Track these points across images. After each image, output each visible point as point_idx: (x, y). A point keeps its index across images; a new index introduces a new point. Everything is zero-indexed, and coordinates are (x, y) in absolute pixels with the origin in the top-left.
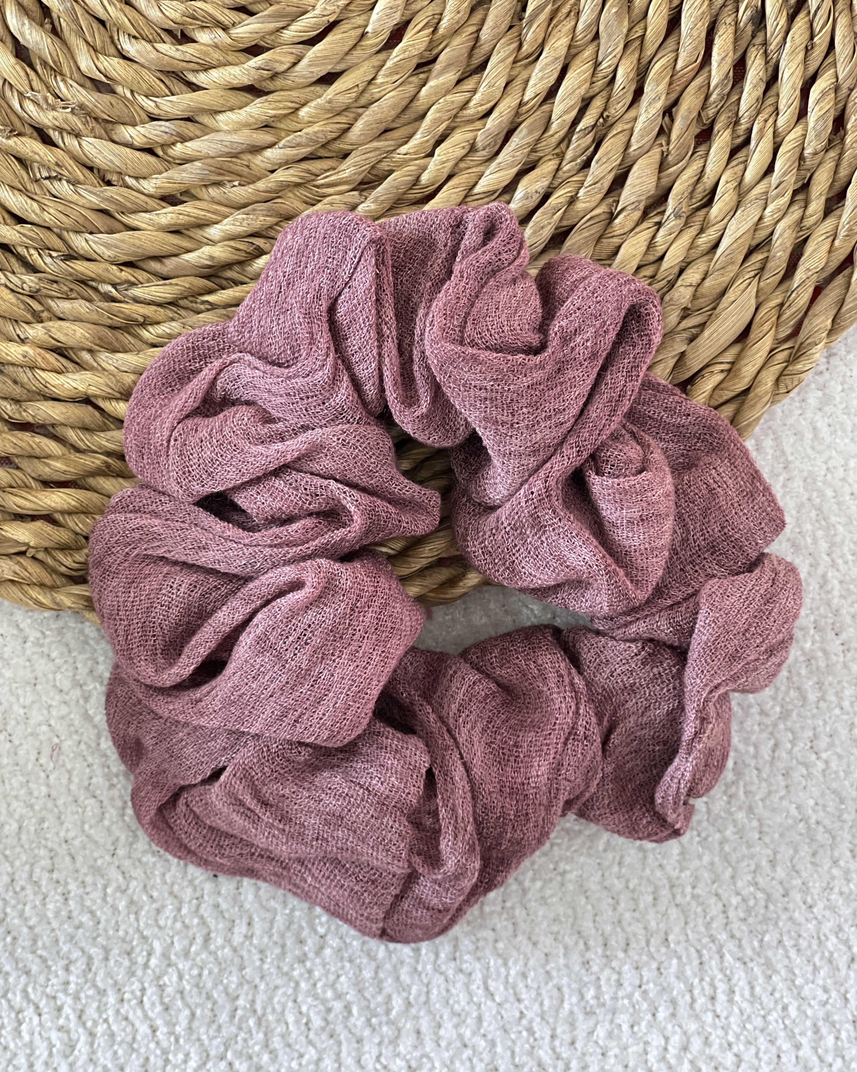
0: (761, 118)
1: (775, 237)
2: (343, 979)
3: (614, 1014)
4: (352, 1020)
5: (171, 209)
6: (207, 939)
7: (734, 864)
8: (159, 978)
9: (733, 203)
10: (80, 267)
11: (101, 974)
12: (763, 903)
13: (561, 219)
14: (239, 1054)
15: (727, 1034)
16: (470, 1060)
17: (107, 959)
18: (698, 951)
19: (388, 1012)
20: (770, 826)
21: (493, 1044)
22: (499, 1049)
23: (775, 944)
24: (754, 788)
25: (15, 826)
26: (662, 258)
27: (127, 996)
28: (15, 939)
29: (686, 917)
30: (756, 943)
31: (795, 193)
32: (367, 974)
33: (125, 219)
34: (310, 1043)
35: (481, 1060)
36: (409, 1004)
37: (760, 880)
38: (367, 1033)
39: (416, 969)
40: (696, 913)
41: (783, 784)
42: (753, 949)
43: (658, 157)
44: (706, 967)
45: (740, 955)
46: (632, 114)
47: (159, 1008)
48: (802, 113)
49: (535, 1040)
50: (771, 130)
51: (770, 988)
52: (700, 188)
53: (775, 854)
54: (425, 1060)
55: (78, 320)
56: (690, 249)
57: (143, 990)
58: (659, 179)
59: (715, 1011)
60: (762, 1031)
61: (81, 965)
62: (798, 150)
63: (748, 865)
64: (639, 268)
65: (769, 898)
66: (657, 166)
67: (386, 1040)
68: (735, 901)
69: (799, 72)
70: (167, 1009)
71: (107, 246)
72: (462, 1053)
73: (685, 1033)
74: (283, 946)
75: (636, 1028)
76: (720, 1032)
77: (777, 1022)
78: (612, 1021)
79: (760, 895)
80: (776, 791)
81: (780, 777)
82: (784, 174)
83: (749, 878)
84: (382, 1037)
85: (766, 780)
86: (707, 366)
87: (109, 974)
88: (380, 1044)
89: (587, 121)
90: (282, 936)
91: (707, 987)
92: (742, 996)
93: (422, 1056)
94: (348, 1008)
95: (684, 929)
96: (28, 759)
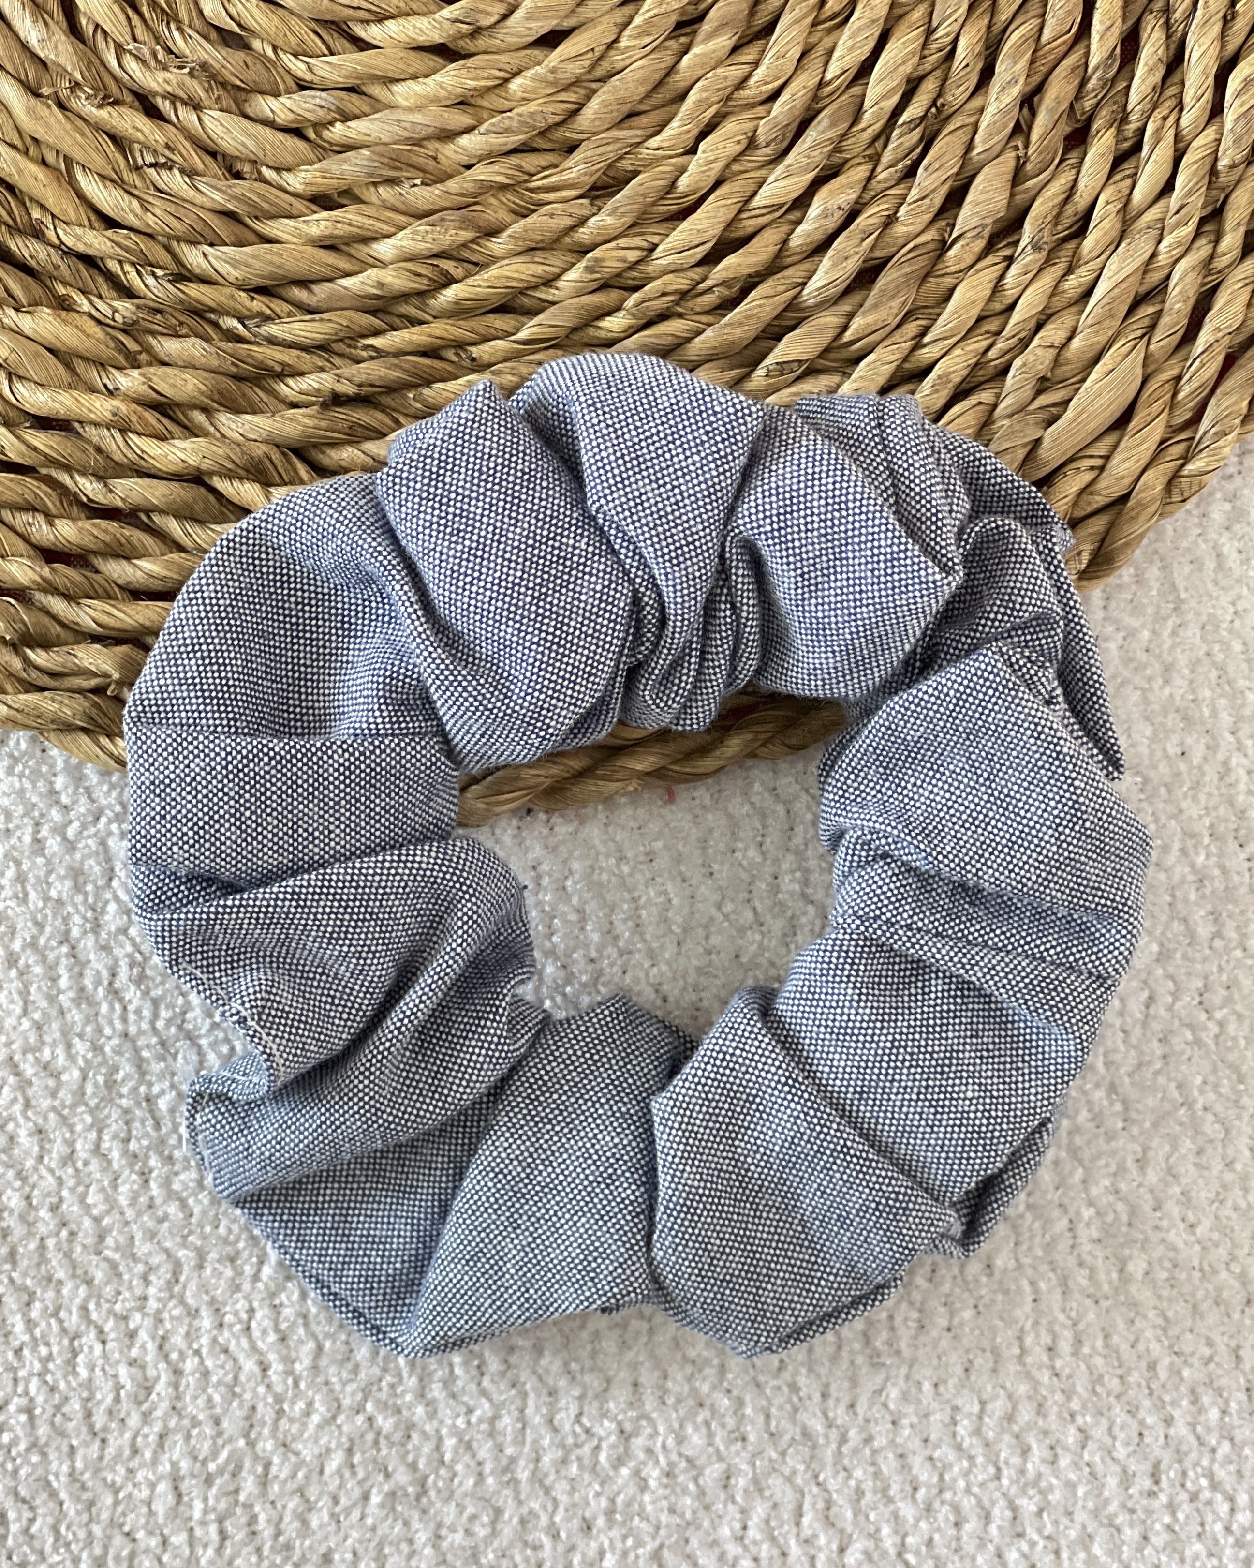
0: (1158, 115)
1: (1172, 283)
3: (911, 1366)
5: (325, 214)
7: (1087, 1163)
8: (273, 1295)
9: (1115, 233)
10: (194, 291)
11: (193, 1286)
12: (1125, 1218)
13: (873, 248)
14: (383, 1406)
15: (1069, 1399)
16: (707, 1424)
17: (201, 1267)
18: (1032, 1283)
20: (1138, 1111)
21: (740, 1403)
22: (748, 1411)
23: (1139, 1276)
24: (1117, 1057)
25: (76, 1074)
26: (1012, 307)
27: (228, 1318)
28: (72, 1234)
29: (1018, 1235)
30: (1115, 1275)
31: (1203, 221)
33: (259, 227)
34: (484, 1393)
35: (723, 1426)
37: (1123, 1186)
38: (563, 1382)
40: (1030, 1229)
41: (1159, 1052)
42: (1110, 1283)
43: (1012, 164)
44: (1043, 1306)
45: (1091, 1290)
46: (976, 103)
47: (272, 1337)
48: (1217, 110)
49: (800, 1399)
50: (1172, 132)
51: (1132, 1338)
52: (1070, 210)
53: (1145, 1151)
54: (644, 1423)
55: (190, 366)
56: (1052, 295)
57: (251, 1311)
58: (1012, 195)
59: (1053, 1368)
60: (1118, 1397)
61: (165, 1273)
62: (1208, 161)
63: (1107, 1165)
64: (980, 319)
65: (1133, 1210)
66: (1009, 177)
67: (590, 1393)
68: (1088, 1213)
69: (1214, 51)
70: (283, 1339)
71: (234, 263)
72: (696, 1414)
73: (1010, 1397)
75: (942, 1389)
76: (1059, 1397)
77: (1139, 1386)
78: (908, 1377)
79: (1120, 1207)
80: (1149, 1063)
81: (1155, 1044)
82: (1189, 194)
83: (1107, 1182)
84: (584, 1388)
85: (1134, 1047)
86: (1071, 460)
87: (204, 1288)
88: (581, 1398)
89: (914, 111)
91: (1043, 1333)
92: (1093, 1348)
93: (639, 1418)
95: (1015, 1251)
96: (98, 983)
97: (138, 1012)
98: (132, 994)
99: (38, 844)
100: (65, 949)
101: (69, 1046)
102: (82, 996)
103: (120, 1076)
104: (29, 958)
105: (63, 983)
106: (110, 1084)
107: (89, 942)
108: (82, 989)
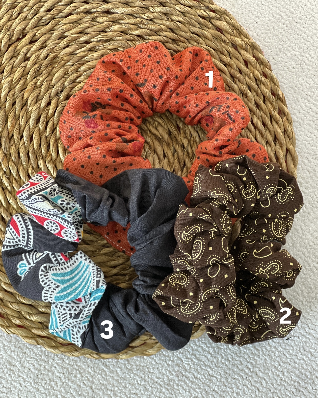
2: (293, 377)
4: (301, 384)
6: (258, 389)
19: (307, 377)
25: (200, 395)
31: (266, 144)
32: (297, 372)
36: (310, 372)
38: (306, 385)
39: (306, 364)
48: (255, 128)
50: (252, 136)
62: (260, 136)
74: (275, 379)
84: (310, 383)
88: (311, 385)
90: (273, 377)
94: (298, 383)
96: (193, 378)
97: (202, 378)
98: (199, 376)
99: (168, 365)
100: (184, 377)
101: (196, 391)
102: (192, 382)
103: (207, 390)
104: (180, 383)
105: (188, 382)
106: (206, 392)
107: (187, 373)
108: (191, 381)
